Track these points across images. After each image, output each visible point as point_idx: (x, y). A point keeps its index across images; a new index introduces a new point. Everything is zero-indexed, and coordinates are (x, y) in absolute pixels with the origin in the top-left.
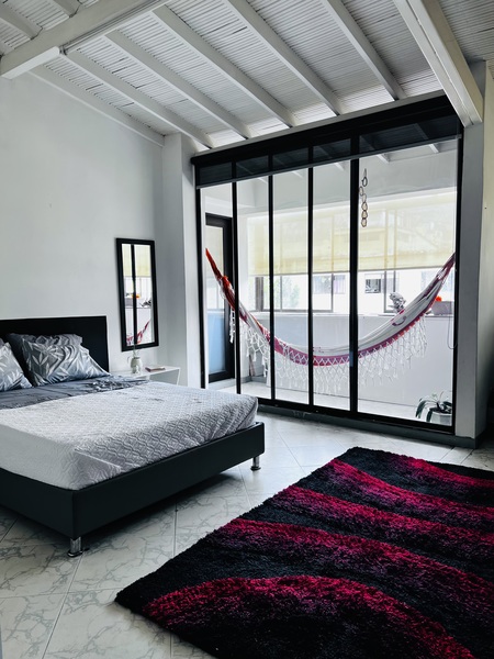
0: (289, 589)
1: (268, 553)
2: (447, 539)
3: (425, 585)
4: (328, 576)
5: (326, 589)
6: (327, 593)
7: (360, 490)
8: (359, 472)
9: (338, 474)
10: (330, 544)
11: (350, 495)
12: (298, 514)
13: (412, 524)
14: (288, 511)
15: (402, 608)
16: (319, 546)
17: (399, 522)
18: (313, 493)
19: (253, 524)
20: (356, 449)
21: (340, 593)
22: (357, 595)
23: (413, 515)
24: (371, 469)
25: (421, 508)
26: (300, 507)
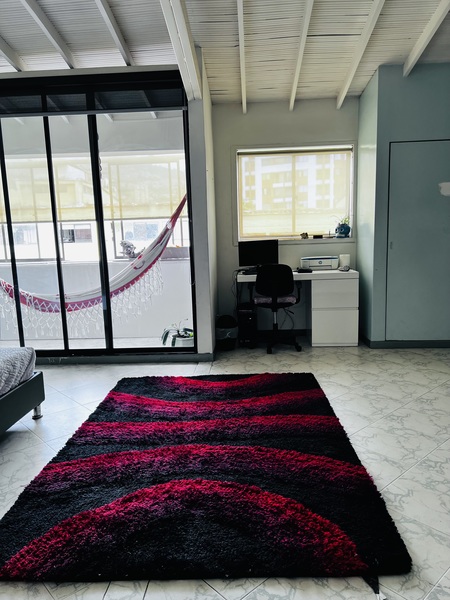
0: (134, 504)
1: (97, 483)
2: (229, 429)
3: (232, 465)
4: (159, 483)
5: (164, 493)
6: (166, 496)
7: (146, 412)
8: (138, 398)
9: (121, 404)
10: (146, 459)
11: (140, 417)
12: (104, 444)
13: (200, 426)
14: (94, 444)
15: (227, 486)
16: (139, 463)
17: (189, 427)
18: (108, 424)
19: (68, 465)
20: (124, 380)
21: (176, 492)
22: (190, 489)
23: (197, 419)
24: (146, 392)
25: (200, 413)
26: (103, 438)
